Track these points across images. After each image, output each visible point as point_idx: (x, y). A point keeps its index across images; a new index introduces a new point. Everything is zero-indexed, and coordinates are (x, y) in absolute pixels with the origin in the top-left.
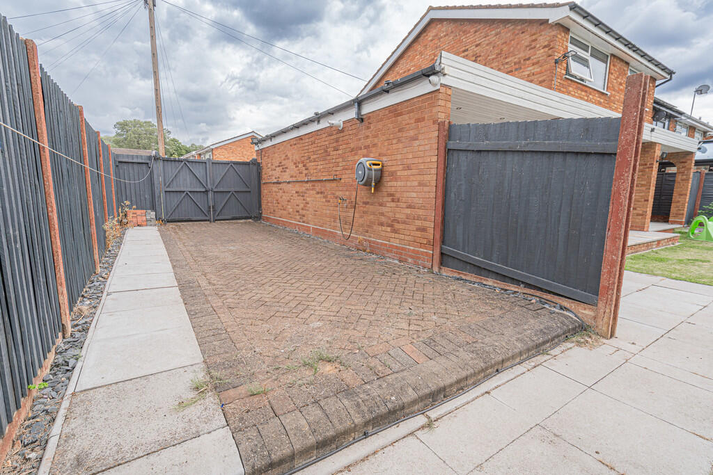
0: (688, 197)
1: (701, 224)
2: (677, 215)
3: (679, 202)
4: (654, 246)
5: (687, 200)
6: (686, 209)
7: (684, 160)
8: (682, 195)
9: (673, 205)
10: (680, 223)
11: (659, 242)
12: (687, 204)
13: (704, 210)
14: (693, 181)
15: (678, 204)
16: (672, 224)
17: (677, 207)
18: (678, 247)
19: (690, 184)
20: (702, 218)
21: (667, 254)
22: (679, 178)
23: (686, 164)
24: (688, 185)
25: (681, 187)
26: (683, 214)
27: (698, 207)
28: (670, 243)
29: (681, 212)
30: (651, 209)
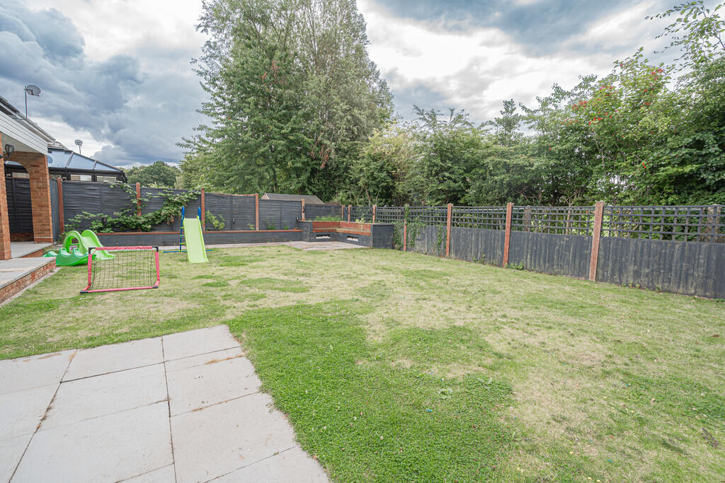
0: (50, 209)
1: (75, 241)
2: (43, 231)
3: (40, 215)
4: (28, 282)
5: (50, 212)
6: (51, 224)
7: (35, 164)
8: (42, 206)
9: (35, 220)
10: (48, 241)
11: (33, 275)
12: (51, 218)
13: (70, 223)
14: (51, 189)
15: (41, 218)
16: (38, 242)
17: (40, 221)
18: (58, 274)
19: (49, 194)
20: (74, 234)
21: (51, 290)
22: (34, 185)
23: (39, 169)
24: (47, 195)
25: (40, 197)
26: (49, 230)
27: (63, 221)
28: (48, 270)
29: (47, 227)
30: (8, 226)
